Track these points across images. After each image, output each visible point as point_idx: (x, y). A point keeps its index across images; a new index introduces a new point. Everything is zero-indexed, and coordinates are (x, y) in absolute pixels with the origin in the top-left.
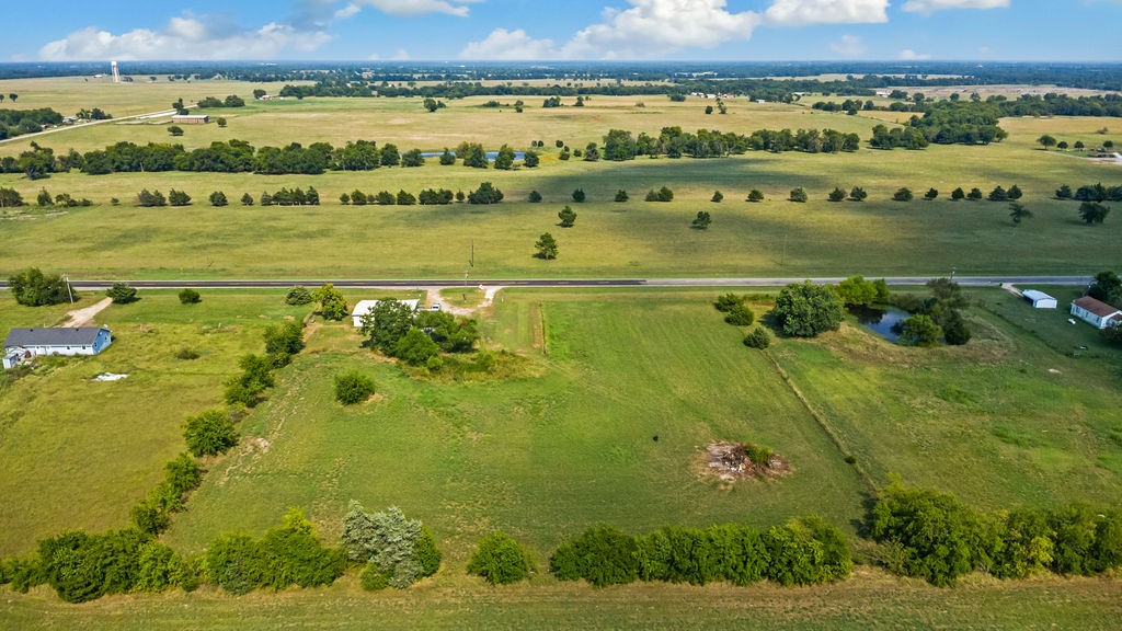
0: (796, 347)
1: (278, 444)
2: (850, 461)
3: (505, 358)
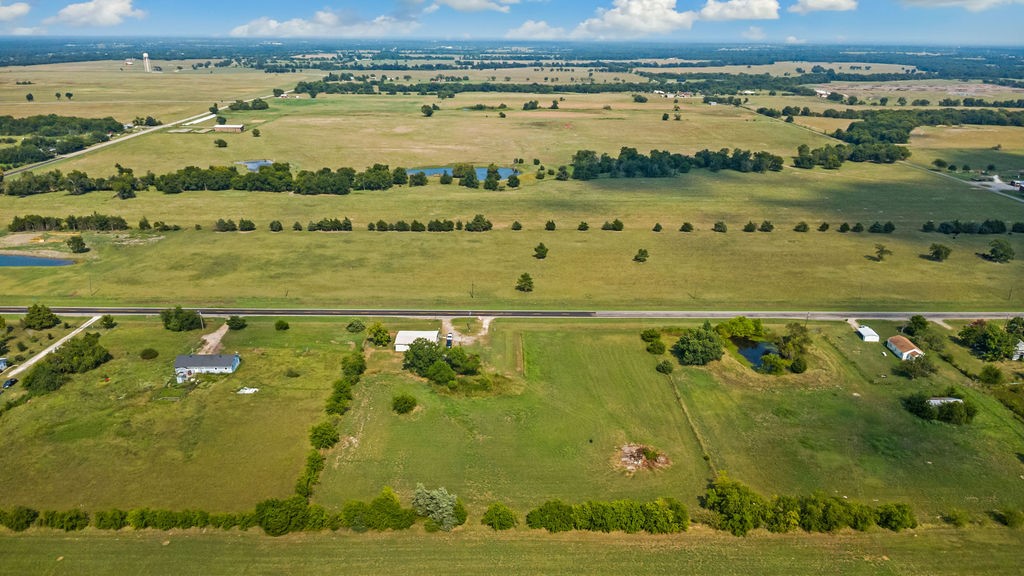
0: (691, 373)
1: (363, 441)
2: (706, 459)
3: (498, 380)
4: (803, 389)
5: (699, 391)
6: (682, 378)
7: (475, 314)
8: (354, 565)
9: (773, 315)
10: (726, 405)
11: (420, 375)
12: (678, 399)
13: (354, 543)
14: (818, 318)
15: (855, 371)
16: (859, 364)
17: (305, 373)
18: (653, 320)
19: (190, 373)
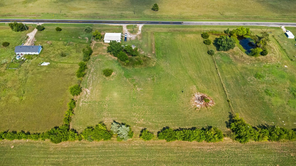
0: (221, 55)
1: (92, 91)
3: (145, 58)
4: (265, 64)
5: (224, 65)
6: (218, 57)
7: (136, 23)
8: (88, 159)
9: (253, 24)
10: (236, 72)
11: (114, 56)
12: (217, 69)
13: (88, 148)
14: (270, 26)
15: (286, 54)
16: (287, 50)
17: (68, 54)
18: (205, 26)
19: (22, 54)
